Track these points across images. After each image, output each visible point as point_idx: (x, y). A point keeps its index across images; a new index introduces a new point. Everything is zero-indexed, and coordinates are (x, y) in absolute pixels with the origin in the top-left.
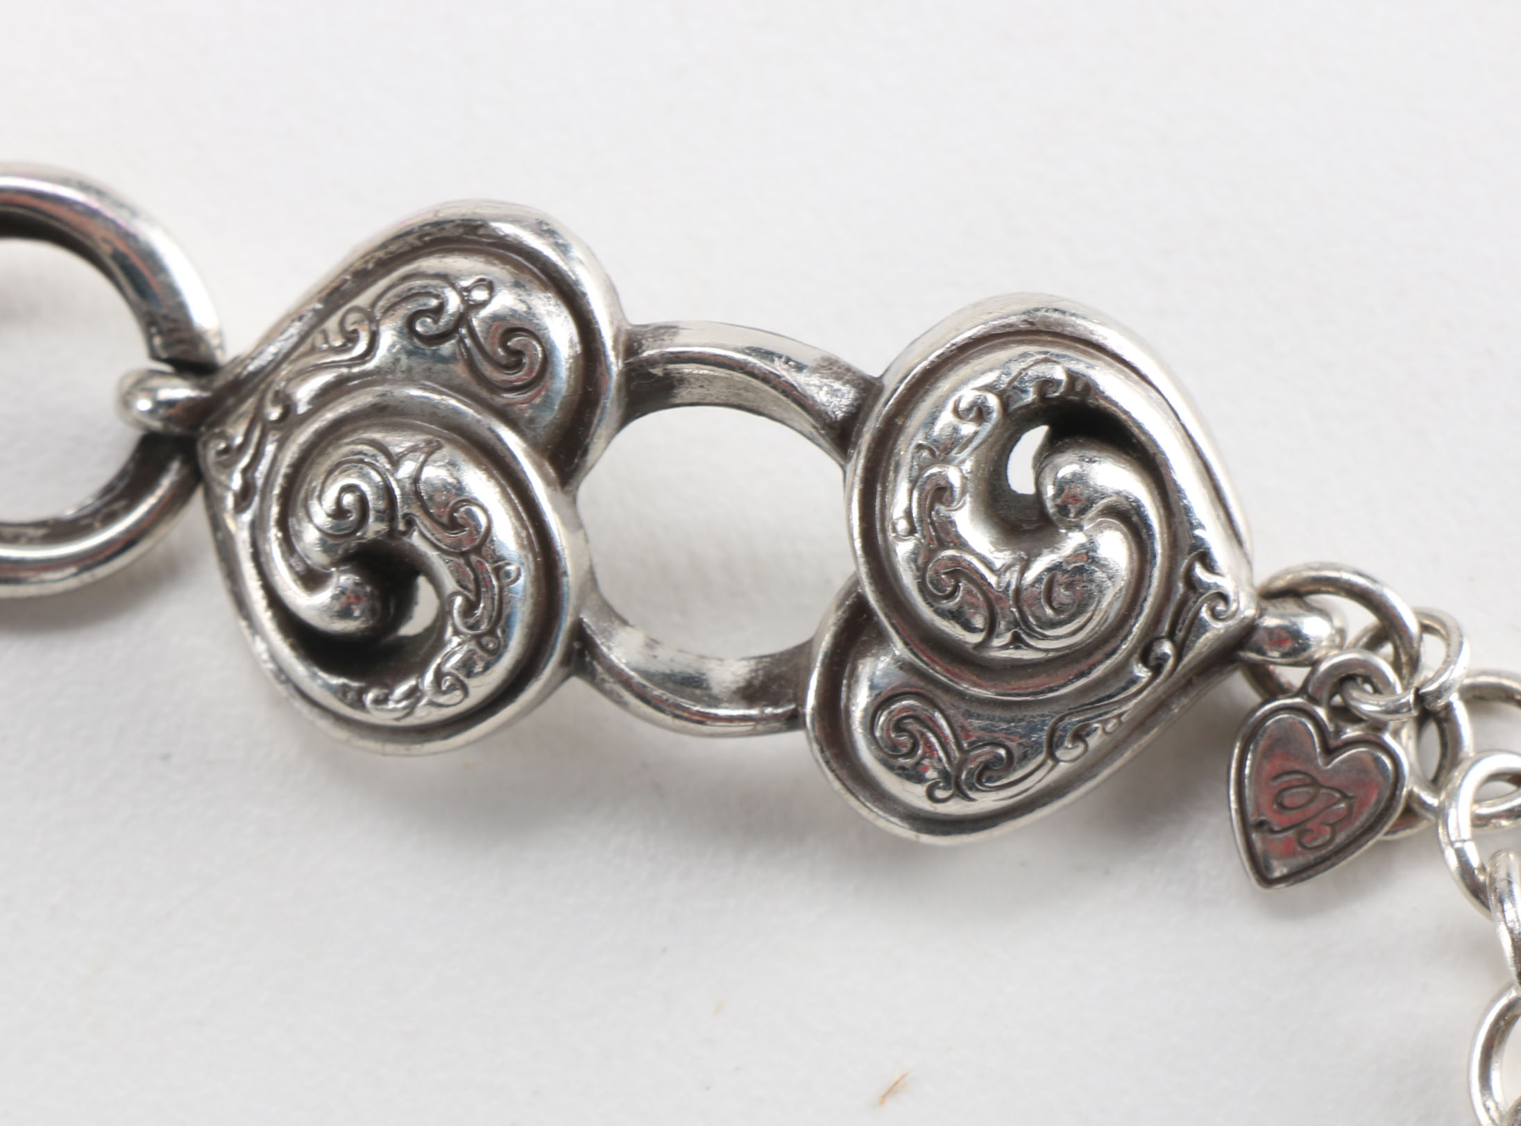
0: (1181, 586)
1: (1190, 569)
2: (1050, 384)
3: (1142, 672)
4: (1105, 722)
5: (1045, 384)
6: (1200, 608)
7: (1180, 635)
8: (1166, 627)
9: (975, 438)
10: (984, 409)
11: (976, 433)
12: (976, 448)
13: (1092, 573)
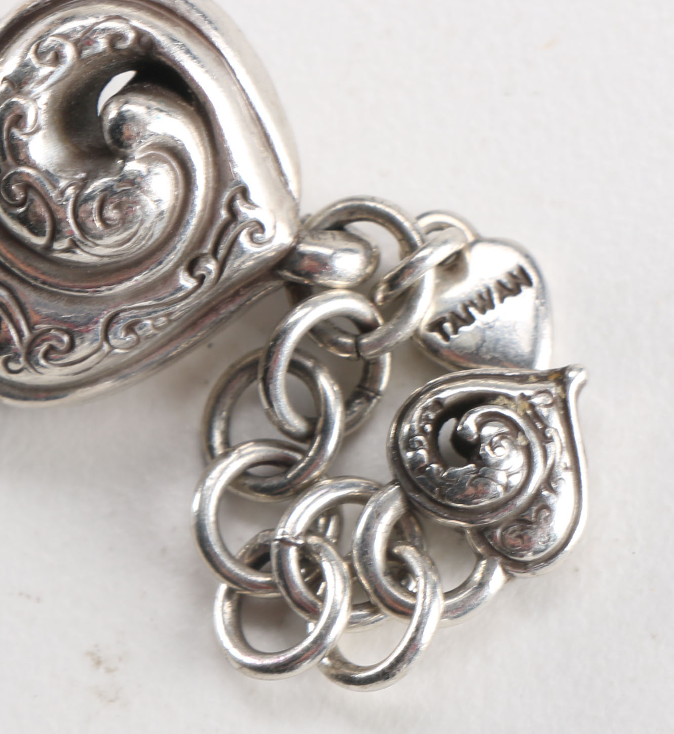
0: (224, 214)
1: (232, 201)
2: (119, 38)
3: (186, 282)
4: (155, 319)
5: (115, 38)
6: (239, 233)
7: (222, 252)
8: (209, 246)
9: (51, 76)
10: (59, 54)
11: (52, 73)
12: (52, 85)
13: (137, 196)
